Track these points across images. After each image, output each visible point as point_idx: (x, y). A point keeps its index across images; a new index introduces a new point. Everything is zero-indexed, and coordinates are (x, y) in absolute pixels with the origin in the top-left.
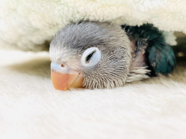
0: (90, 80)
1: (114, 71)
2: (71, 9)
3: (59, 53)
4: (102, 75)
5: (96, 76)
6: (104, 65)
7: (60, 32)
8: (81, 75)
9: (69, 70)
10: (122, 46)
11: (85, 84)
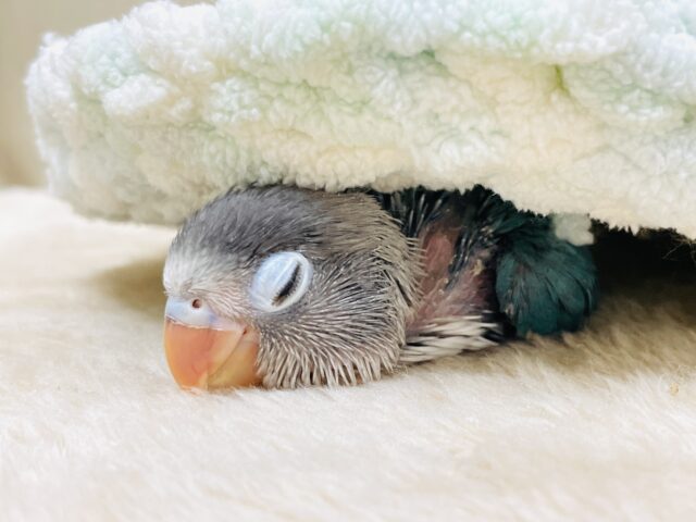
0: (277, 354)
1: (351, 327)
2: (244, 154)
3: (186, 266)
4: (315, 338)
5: (295, 338)
6: (319, 305)
7: (197, 213)
8: (250, 337)
9: (213, 318)
10: (378, 255)
11: (264, 365)
